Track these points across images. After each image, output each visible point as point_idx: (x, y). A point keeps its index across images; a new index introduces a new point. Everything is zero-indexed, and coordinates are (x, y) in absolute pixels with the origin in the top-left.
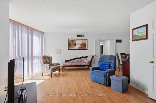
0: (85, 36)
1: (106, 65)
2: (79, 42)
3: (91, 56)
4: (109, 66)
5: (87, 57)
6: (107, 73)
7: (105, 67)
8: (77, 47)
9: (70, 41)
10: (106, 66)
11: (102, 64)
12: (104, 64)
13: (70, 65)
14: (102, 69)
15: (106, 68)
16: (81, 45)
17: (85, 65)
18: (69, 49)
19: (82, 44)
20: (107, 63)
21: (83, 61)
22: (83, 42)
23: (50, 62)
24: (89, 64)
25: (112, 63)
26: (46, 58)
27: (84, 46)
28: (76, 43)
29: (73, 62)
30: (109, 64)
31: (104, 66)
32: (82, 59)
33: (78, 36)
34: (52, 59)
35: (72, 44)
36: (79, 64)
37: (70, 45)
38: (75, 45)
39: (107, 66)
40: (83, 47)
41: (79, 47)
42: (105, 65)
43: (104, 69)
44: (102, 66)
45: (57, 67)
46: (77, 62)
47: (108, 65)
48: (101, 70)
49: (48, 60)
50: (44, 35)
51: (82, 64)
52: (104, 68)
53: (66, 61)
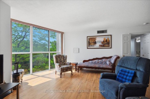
0: (108, 31)
1: (129, 72)
2: (100, 40)
3: (115, 57)
4: (132, 75)
5: (111, 57)
6: (121, 89)
7: (125, 77)
8: (97, 45)
9: (89, 39)
10: (127, 76)
11: (122, 71)
12: (125, 72)
13: (86, 66)
14: (120, 78)
15: (128, 78)
16: (102, 43)
17: (105, 67)
18: (87, 48)
19: (104, 41)
20: (131, 69)
21: (104, 62)
22: (105, 39)
23: (64, 61)
24: (110, 67)
25: (139, 70)
26: (61, 57)
27: (107, 44)
28: (96, 41)
29: (92, 63)
30: (133, 71)
31: (124, 75)
32: (104, 60)
33: (99, 32)
34: (66, 58)
35: (91, 42)
36: (97, 66)
37: (89, 44)
38: (95, 43)
39: (129, 74)
40: (105, 45)
41: (100, 45)
42: (126, 74)
43: (124, 80)
44: (120, 73)
45: (68, 67)
46: (97, 63)
47: (131, 73)
48: (118, 80)
49: (62, 59)
50: (64, 35)
51: (101, 66)
52: (123, 78)
53: (84, 61)
